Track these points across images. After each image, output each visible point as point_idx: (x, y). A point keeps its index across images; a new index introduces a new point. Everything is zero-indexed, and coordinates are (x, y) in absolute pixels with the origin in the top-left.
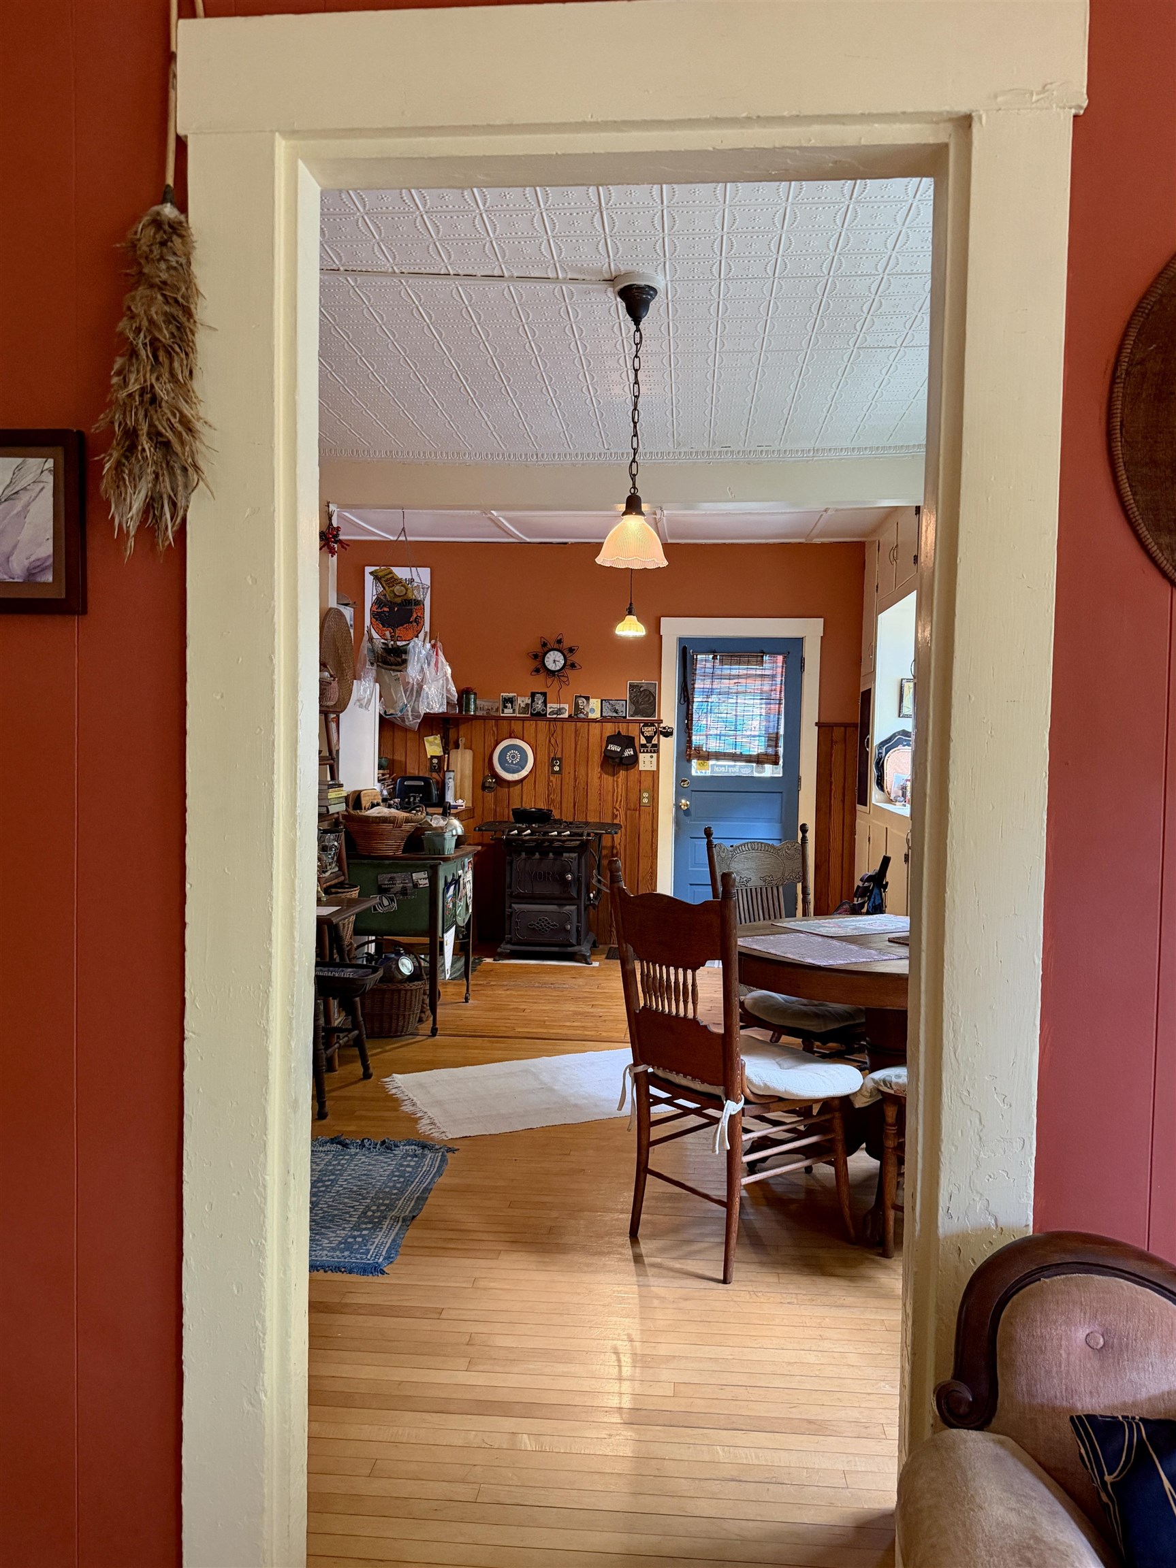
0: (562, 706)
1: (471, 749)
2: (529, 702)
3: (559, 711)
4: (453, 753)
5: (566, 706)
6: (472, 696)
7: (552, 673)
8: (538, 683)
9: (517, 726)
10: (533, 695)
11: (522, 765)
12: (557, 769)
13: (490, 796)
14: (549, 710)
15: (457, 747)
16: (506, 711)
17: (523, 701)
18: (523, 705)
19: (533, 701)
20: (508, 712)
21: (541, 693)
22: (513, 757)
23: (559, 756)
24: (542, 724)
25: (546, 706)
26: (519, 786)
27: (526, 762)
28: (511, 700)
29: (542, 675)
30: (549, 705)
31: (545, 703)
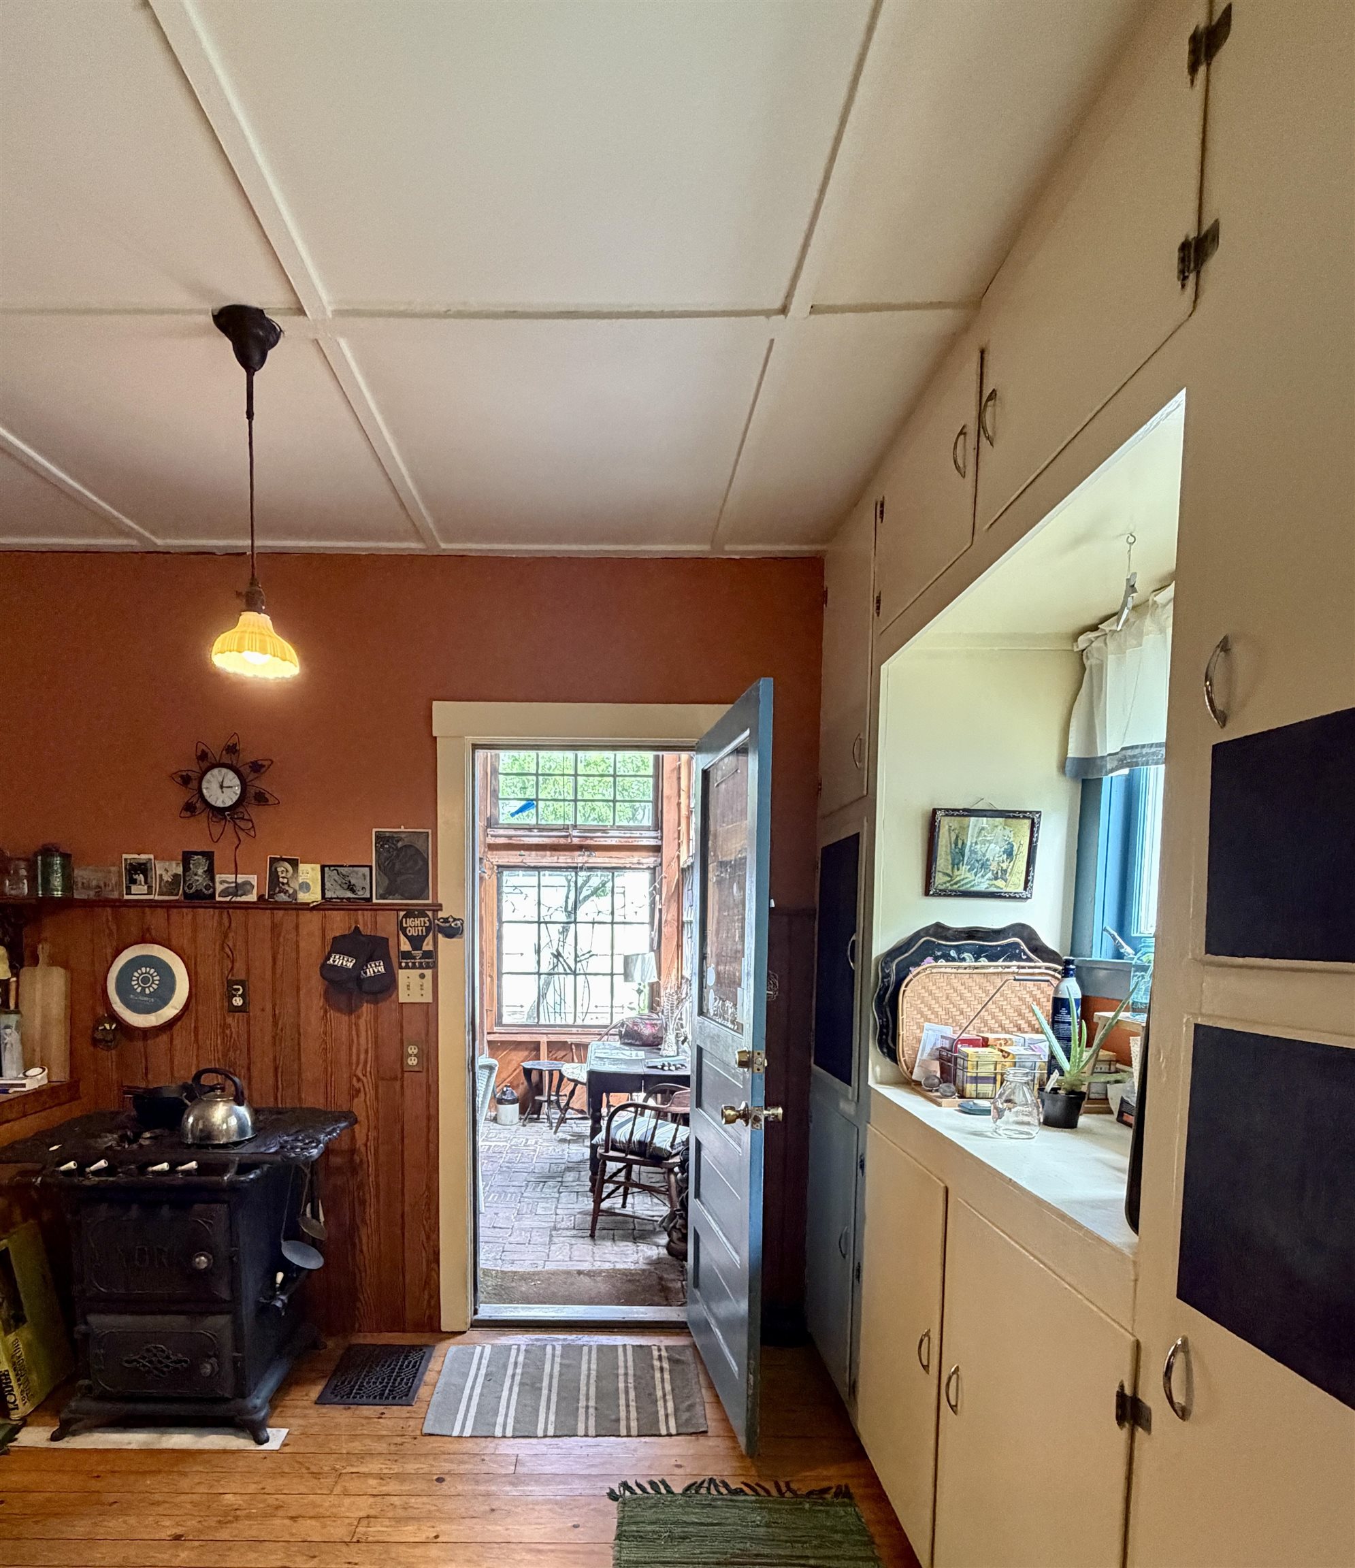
0: (241, 878)
1: (65, 965)
2: (180, 870)
3: (238, 889)
4: (26, 972)
5: (253, 879)
6: (58, 860)
7: (219, 812)
8: (196, 835)
9: (156, 920)
10: (187, 858)
11: (163, 996)
12: (238, 1001)
13: (109, 1058)
14: (219, 888)
15: (35, 962)
16: (134, 889)
17: (166, 869)
18: (167, 878)
19: (186, 868)
20: (139, 892)
21: (203, 854)
22: (145, 980)
23: (242, 977)
24: (207, 916)
25: (213, 879)
26: (164, 1038)
27: (172, 990)
28: (143, 868)
29: (202, 821)
30: (218, 878)
31: (210, 873)
